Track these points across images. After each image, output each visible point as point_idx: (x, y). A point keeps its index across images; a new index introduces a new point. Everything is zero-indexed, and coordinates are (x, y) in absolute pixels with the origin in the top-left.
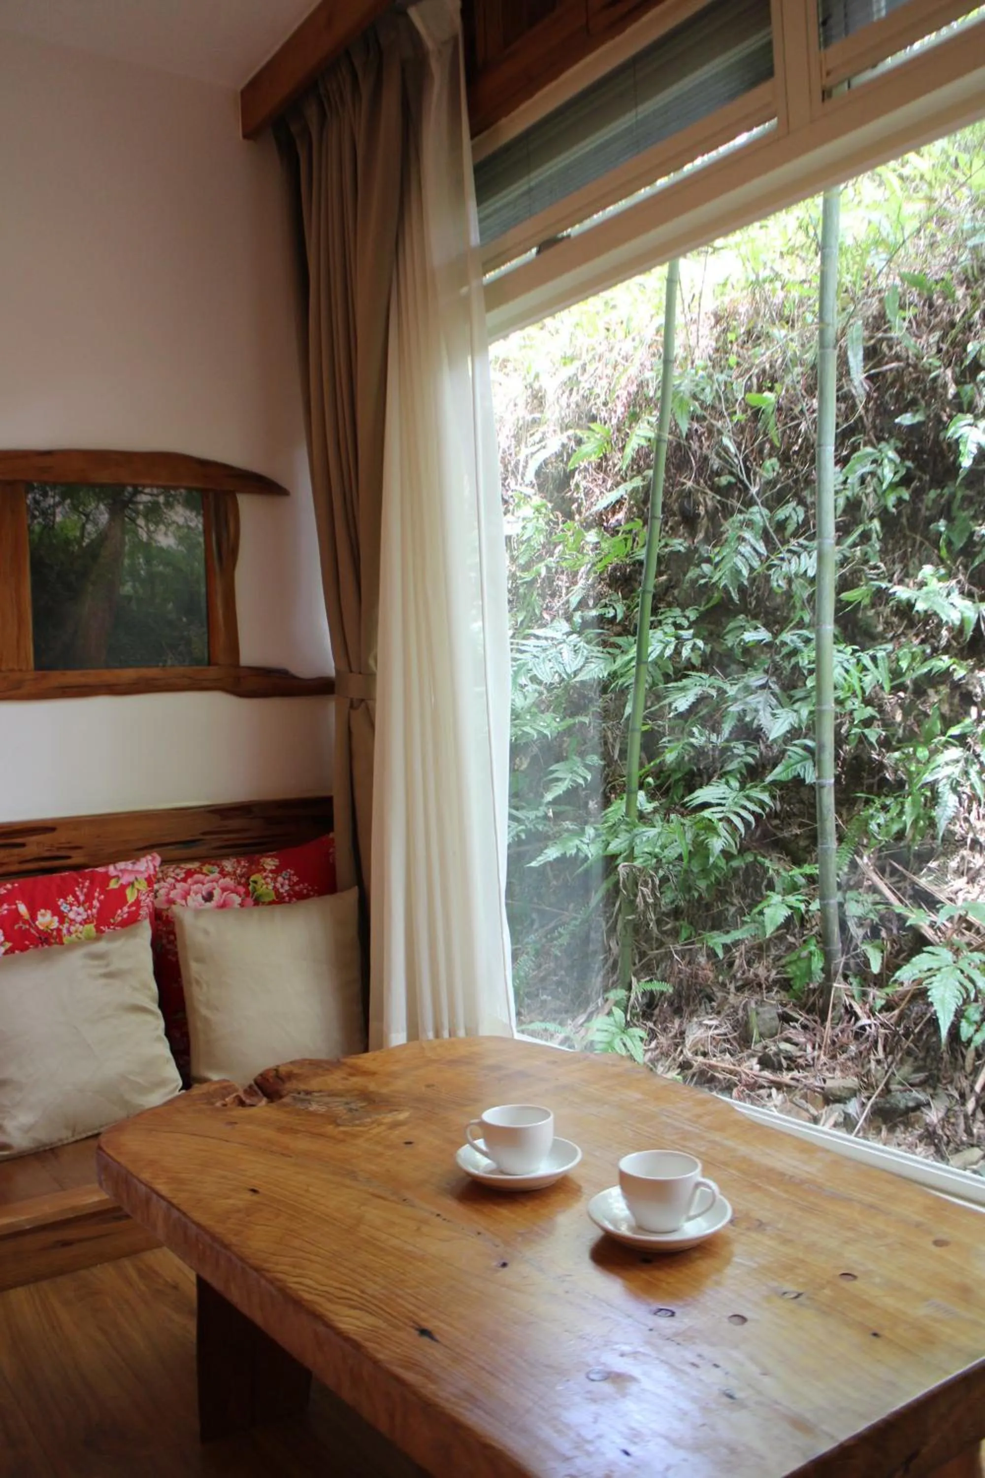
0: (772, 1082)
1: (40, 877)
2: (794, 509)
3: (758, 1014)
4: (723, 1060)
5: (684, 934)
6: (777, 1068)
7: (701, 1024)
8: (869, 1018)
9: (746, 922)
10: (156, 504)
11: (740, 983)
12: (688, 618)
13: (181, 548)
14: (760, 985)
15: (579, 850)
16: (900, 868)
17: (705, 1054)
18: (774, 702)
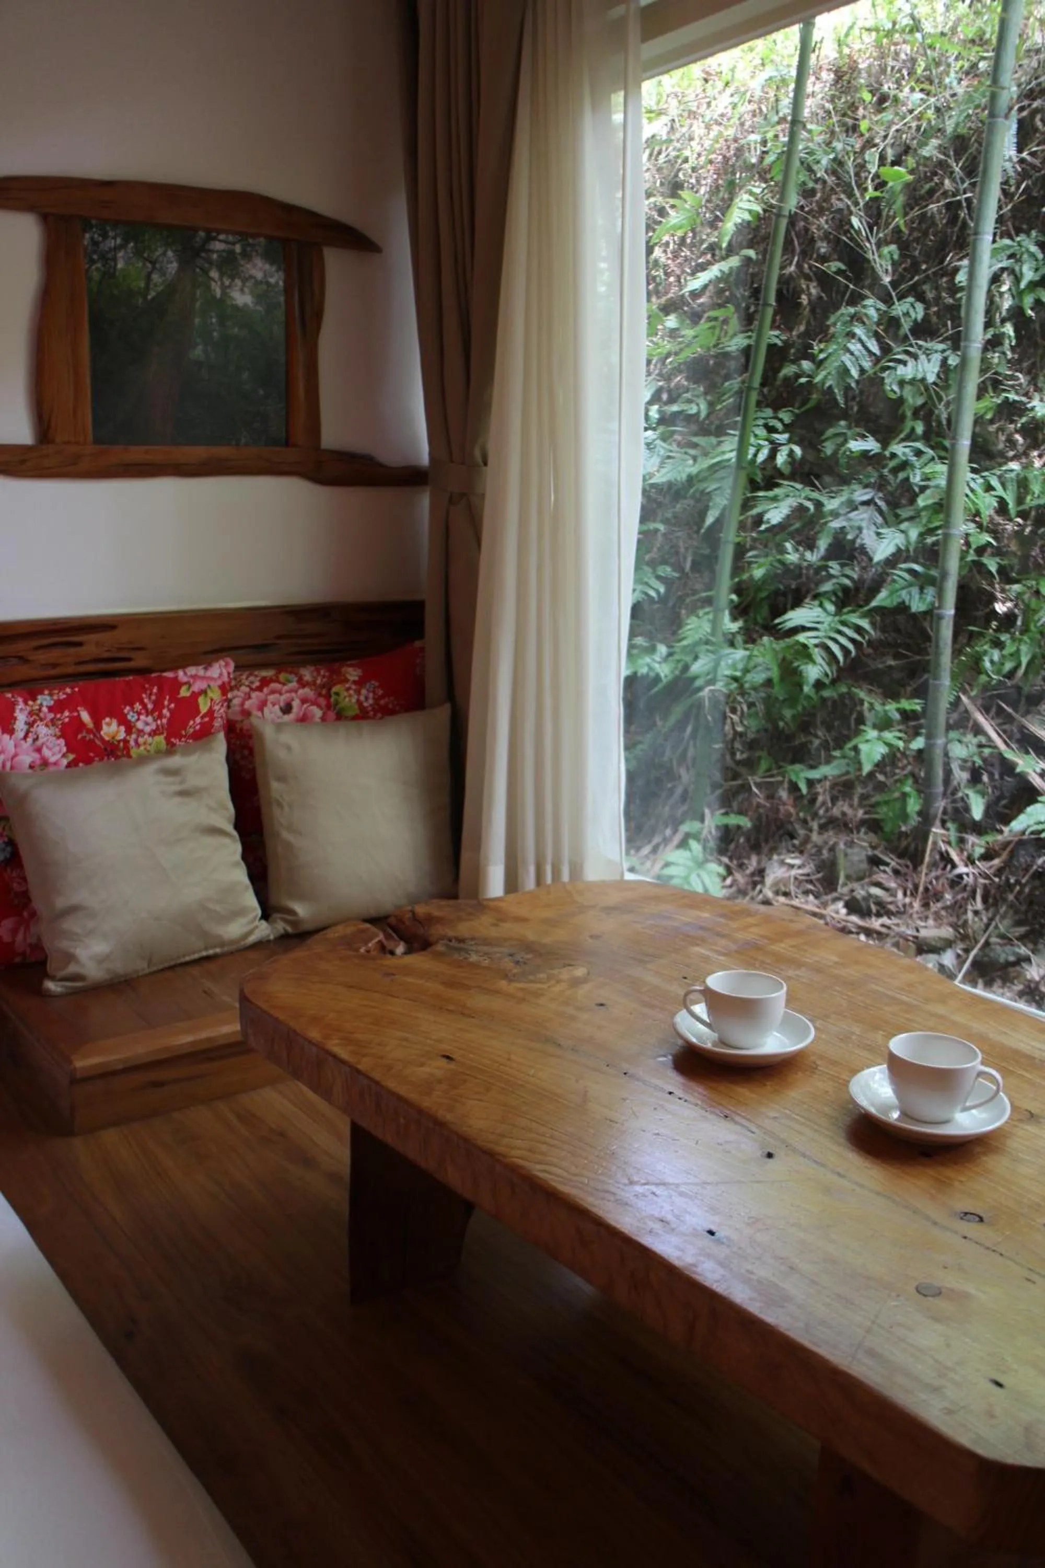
0: (860, 927)
1: (102, 681)
2: (912, 305)
3: (846, 855)
4: (807, 902)
5: (764, 765)
6: (865, 913)
7: (782, 863)
8: (966, 866)
9: (835, 757)
10: (232, 252)
11: (822, 821)
12: (781, 420)
13: (259, 308)
14: (846, 825)
15: (651, 668)
16: (1009, 710)
17: (786, 894)
18: (879, 520)
